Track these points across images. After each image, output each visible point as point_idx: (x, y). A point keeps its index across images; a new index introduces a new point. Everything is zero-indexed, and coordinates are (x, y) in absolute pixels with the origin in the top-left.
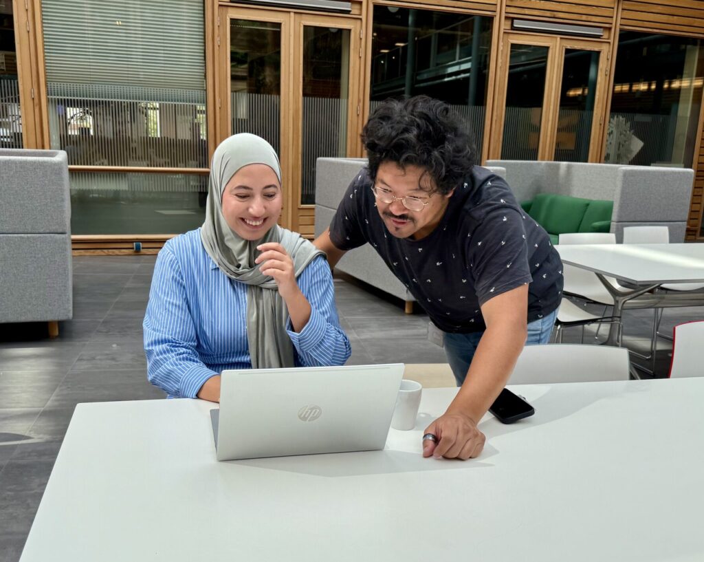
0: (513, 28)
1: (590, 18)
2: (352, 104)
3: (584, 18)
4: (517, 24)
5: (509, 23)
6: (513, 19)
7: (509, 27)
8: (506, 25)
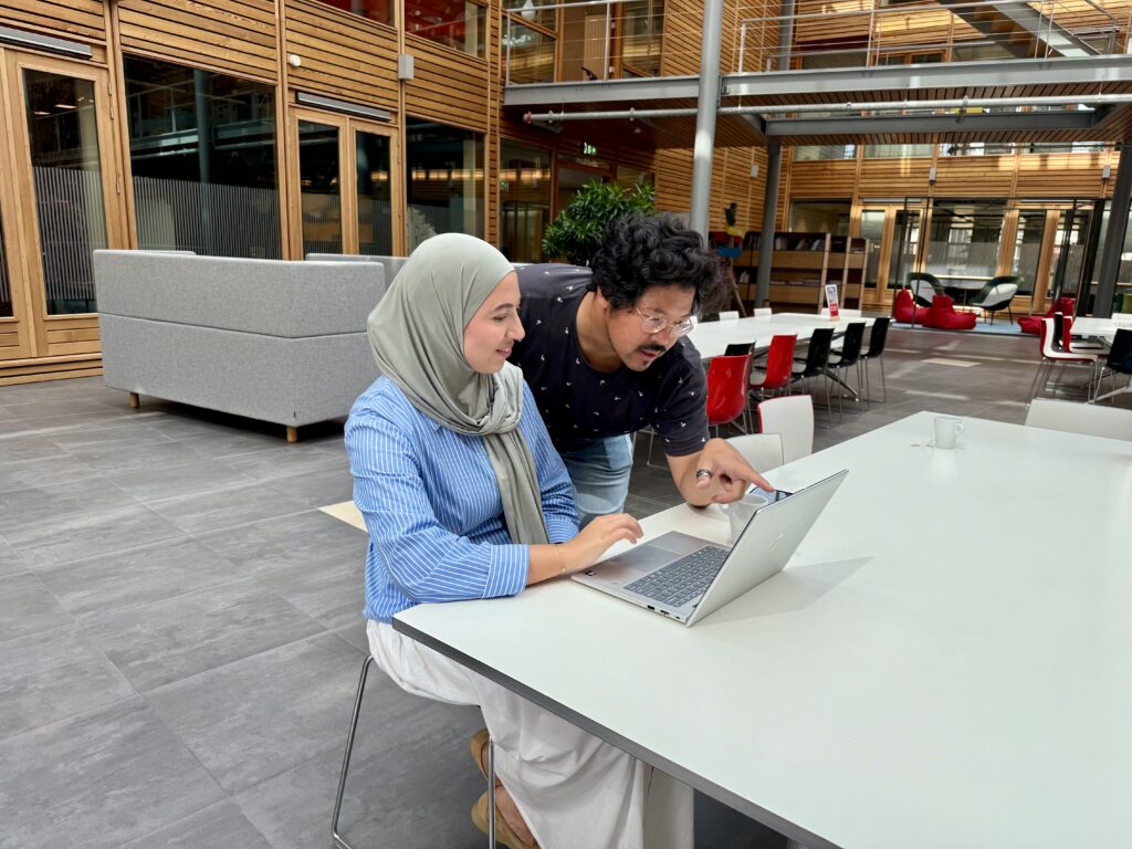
0: (297, 101)
1: (376, 99)
2: (108, 178)
3: (371, 98)
4: (302, 97)
5: (293, 95)
6: (297, 91)
7: (293, 101)
8: (289, 98)
